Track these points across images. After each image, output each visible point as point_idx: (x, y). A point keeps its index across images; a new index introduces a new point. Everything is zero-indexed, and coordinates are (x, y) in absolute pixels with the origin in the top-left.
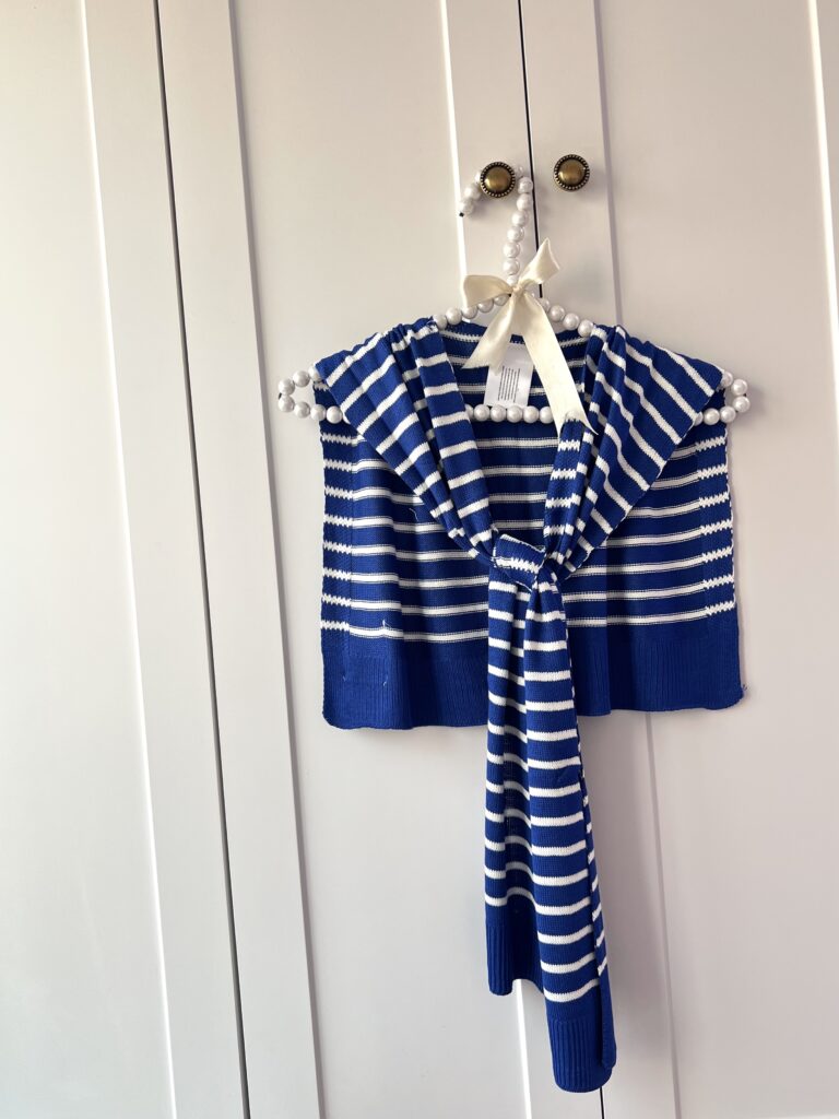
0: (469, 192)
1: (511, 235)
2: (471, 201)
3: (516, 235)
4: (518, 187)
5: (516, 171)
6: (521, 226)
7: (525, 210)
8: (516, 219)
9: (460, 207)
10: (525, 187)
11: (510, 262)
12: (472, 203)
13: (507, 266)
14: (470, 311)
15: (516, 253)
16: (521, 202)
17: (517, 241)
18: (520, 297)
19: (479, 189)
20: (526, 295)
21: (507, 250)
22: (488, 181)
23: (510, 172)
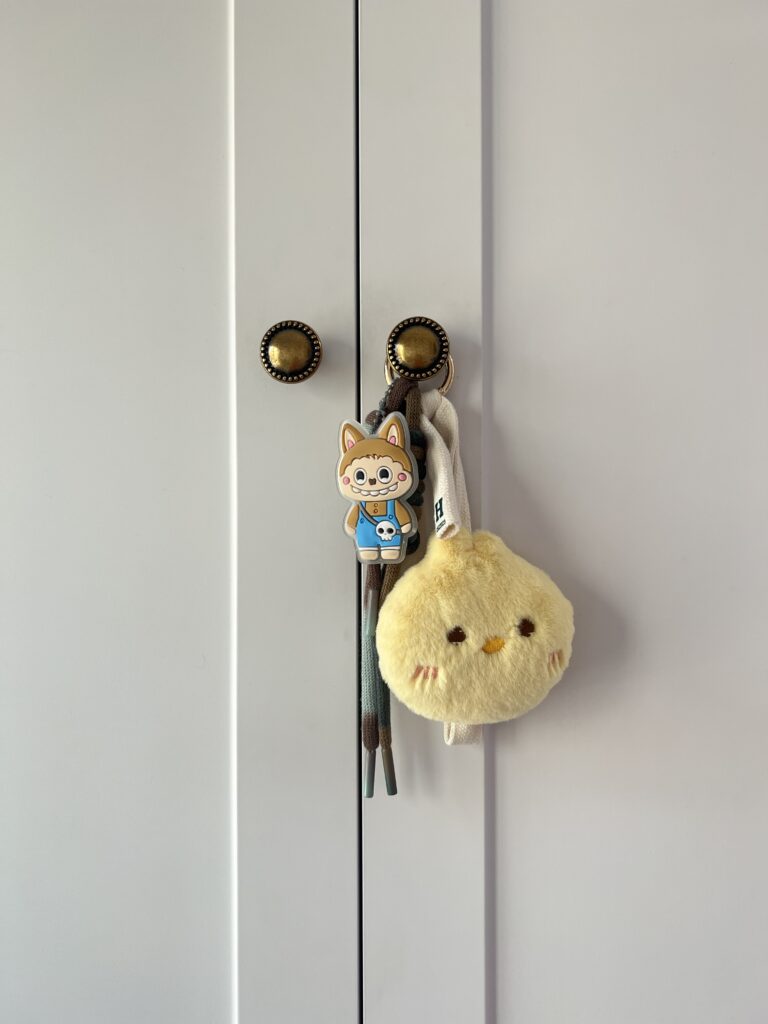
22: (274, 352)
23: (309, 336)
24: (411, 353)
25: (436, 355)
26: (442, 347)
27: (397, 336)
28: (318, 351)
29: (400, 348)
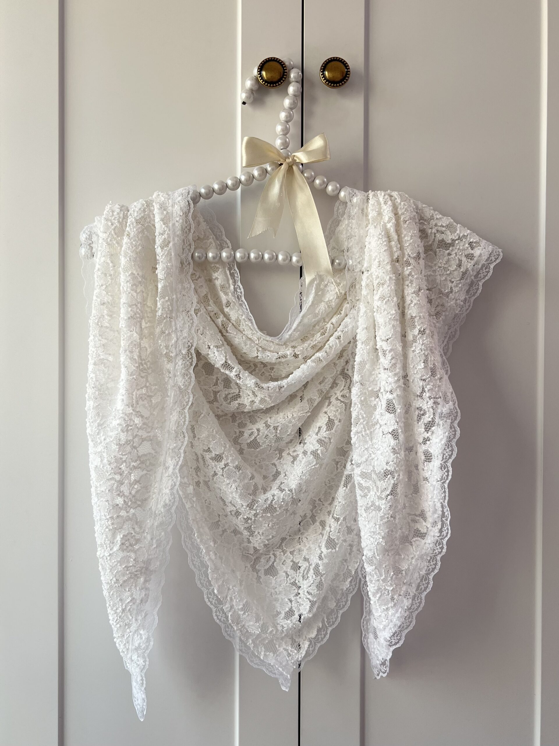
0: (249, 84)
1: (283, 115)
2: (252, 91)
3: (286, 117)
4: (289, 77)
5: (287, 64)
6: (291, 109)
7: (295, 96)
8: (287, 102)
9: (241, 96)
10: (295, 77)
11: (280, 139)
12: (252, 93)
13: (278, 143)
14: (247, 180)
15: (286, 131)
16: (291, 89)
17: (287, 122)
18: (290, 169)
19: (257, 79)
20: (294, 168)
21: (279, 128)
22: (264, 73)
23: (282, 65)
24: (331, 75)
25: (344, 75)
26: (347, 72)
27: (325, 66)
28: (286, 72)
29: (326, 73)
